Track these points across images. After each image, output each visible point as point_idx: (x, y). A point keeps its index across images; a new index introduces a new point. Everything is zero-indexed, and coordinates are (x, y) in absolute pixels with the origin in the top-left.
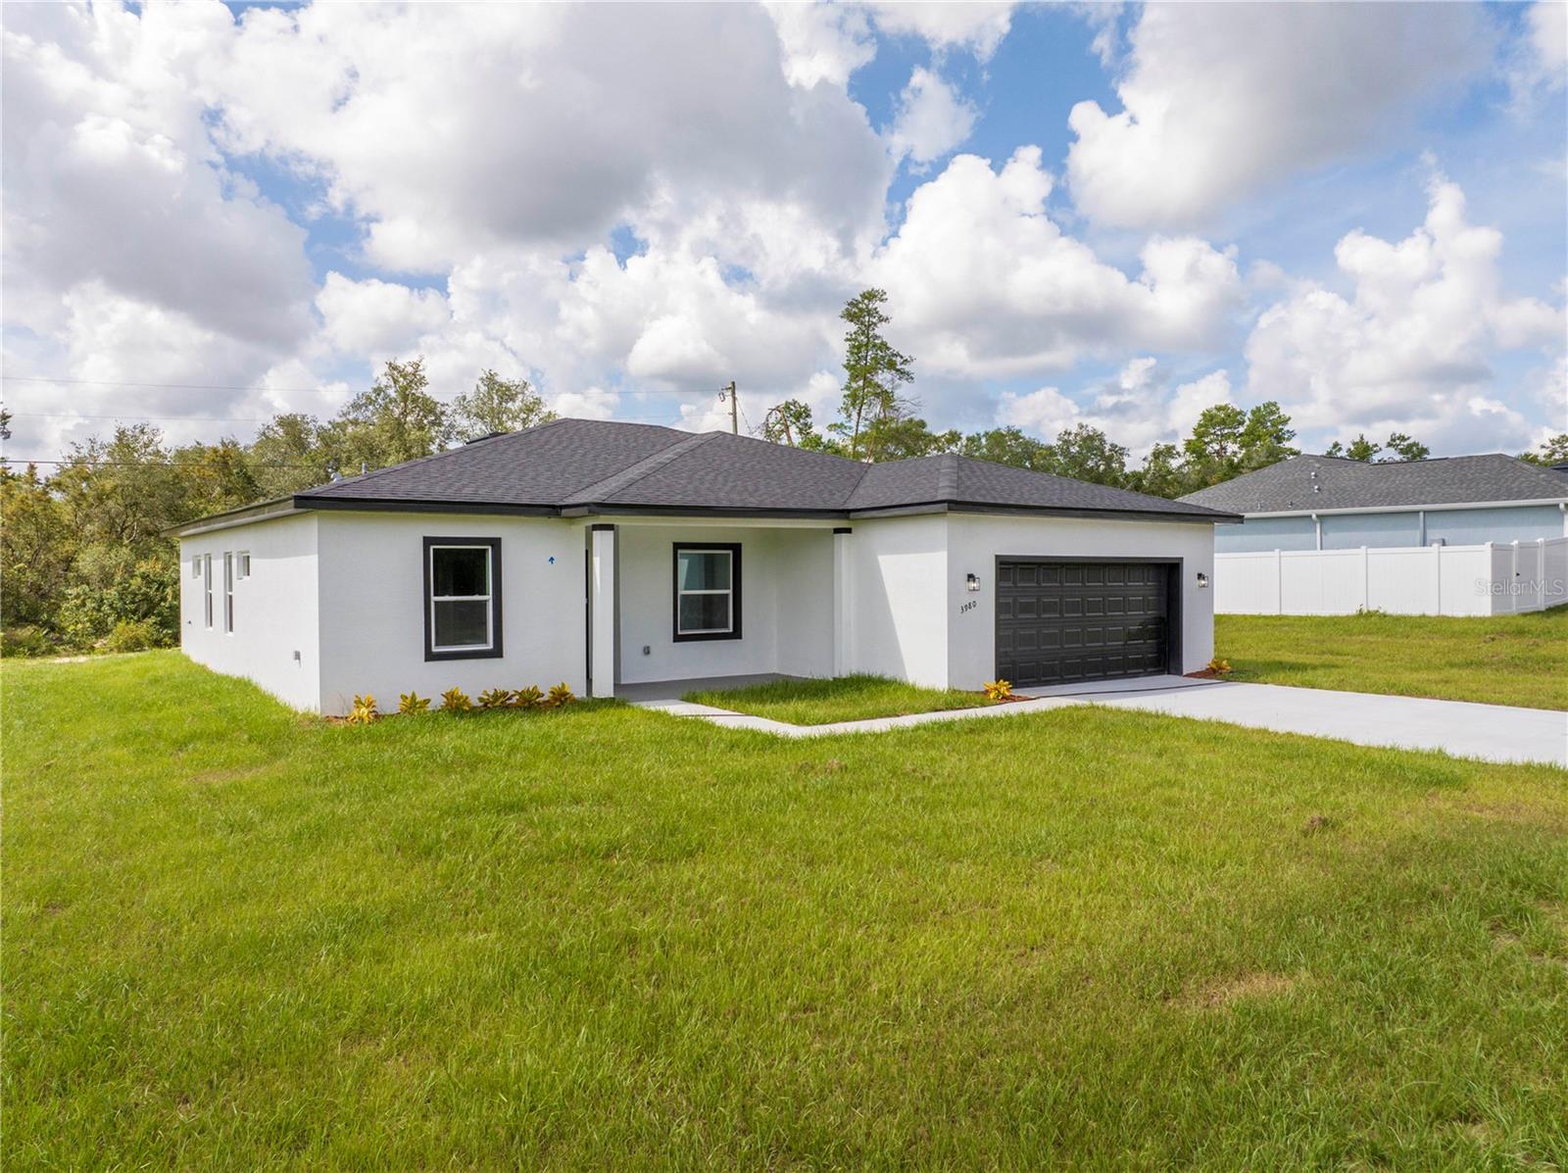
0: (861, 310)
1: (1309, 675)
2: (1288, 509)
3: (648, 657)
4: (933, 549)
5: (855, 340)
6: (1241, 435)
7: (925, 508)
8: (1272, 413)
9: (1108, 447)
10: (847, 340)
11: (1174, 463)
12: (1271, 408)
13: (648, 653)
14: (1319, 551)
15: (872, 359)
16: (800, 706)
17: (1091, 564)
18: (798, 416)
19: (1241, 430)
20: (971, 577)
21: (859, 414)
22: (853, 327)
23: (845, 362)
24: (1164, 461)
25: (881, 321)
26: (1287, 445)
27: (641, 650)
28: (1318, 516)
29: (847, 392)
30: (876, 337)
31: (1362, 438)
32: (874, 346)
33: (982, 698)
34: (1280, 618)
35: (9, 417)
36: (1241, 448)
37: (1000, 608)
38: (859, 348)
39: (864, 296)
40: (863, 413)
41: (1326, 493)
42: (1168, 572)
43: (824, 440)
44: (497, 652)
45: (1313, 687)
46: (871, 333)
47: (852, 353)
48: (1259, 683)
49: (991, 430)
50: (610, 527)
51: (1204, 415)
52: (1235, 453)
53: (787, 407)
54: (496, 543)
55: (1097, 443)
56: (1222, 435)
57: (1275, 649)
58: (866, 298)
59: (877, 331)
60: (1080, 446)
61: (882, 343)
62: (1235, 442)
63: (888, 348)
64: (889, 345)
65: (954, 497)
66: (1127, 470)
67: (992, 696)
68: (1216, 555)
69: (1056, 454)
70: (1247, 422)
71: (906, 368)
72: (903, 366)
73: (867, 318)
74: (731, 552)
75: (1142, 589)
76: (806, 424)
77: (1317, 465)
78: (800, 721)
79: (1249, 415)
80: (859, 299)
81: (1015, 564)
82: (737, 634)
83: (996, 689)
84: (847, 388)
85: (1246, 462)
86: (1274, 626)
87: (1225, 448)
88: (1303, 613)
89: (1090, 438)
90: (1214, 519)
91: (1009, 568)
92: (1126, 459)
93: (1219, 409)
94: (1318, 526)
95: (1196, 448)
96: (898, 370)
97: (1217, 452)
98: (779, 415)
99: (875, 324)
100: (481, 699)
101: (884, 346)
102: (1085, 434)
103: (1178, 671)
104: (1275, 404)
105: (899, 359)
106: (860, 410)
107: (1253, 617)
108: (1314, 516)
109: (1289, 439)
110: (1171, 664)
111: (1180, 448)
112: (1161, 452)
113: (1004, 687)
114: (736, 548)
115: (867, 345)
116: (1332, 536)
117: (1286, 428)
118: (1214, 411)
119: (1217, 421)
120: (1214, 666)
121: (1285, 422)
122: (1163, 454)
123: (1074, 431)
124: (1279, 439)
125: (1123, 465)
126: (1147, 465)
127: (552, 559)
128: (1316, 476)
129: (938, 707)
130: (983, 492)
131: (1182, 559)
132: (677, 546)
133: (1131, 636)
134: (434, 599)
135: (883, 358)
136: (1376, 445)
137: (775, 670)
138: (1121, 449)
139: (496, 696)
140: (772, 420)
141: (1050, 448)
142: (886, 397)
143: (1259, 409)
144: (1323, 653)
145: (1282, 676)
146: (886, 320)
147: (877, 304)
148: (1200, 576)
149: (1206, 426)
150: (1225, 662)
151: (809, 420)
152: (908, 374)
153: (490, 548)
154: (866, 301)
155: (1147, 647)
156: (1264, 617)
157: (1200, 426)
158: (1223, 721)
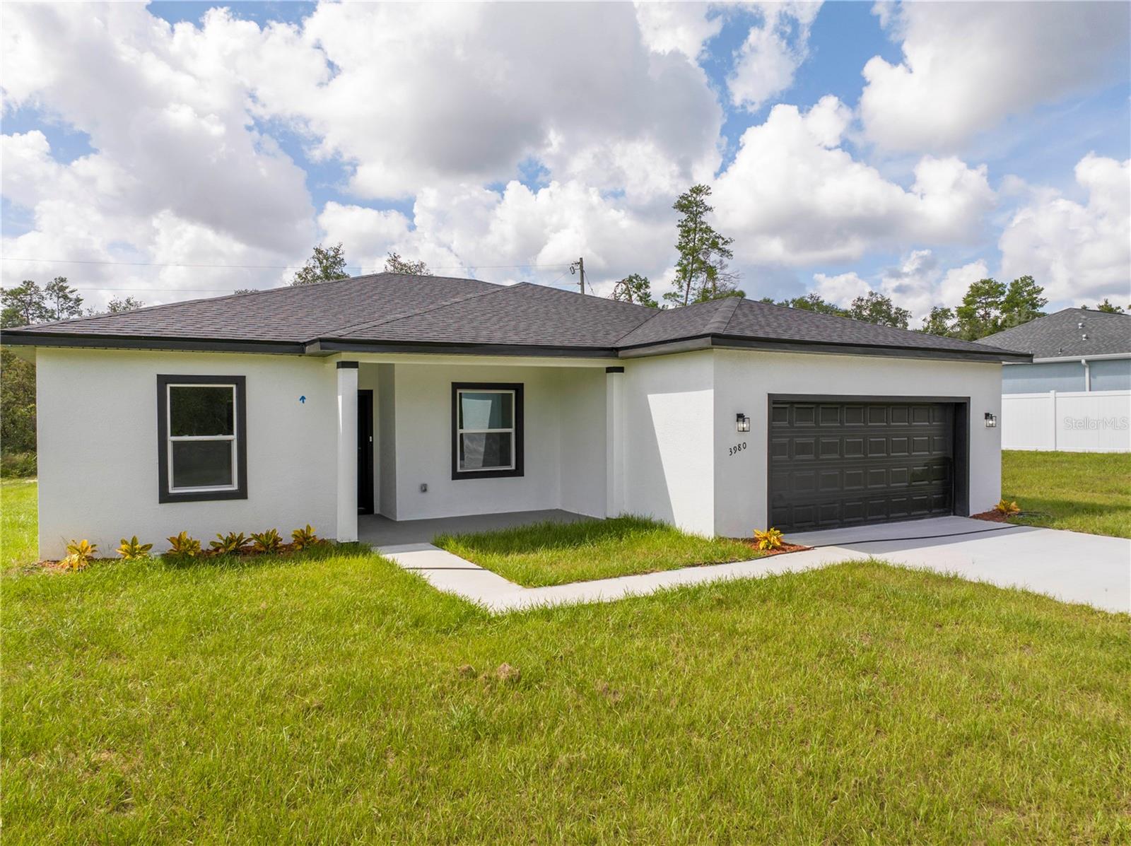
0: (689, 202)
1: (1109, 520)
2: (1059, 355)
3: (424, 495)
4: (698, 387)
5: (686, 226)
6: (1001, 303)
7: (689, 344)
8: (1028, 285)
9: (893, 311)
10: (679, 226)
11: (949, 323)
12: (1027, 281)
13: (425, 490)
14: (1087, 393)
15: (699, 240)
16: (542, 558)
17: (871, 404)
18: (639, 287)
19: (1002, 299)
20: (740, 417)
21: (689, 285)
22: (684, 216)
23: (678, 244)
24: (941, 322)
25: (706, 210)
26: (1040, 310)
27: (417, 488)
28: (1087, 361)
29: (678, 268)
30: (702, 223)
31: (1106, 302)
32: (701, 230)
33: (749, 548)
34: (1056, 454)
35: (81, 300)
36: (1002, 313)
37: (773, 449)
38: (688, 232)
39: (692, 191)
40: (692, 284)
41: (1094, 341)
42: (956, 411)
43: (660, 306)
44: (242, 494)
45: (1117, 536)
46: (698, 220)
47: (683, 236)
48: (1054, 528)
49: (797, 297)
50: (354, 365)
51: (972, 287)
52: (997, 318)
53: (630, 280)
54: (240, 381)
55: (885, 307)
56: (987, 303)
57: (1058, 486)
58: (694, 192)
59: (703, 219)
60: (870, 310)
61: (707, 228)
62: (997, 308)
63: (712, 232)
64: (712, 229)
65: (721, 331)
66: (909, 328)
67: (762, 545)
68: (1003, 396)
69: (851, 316)
70: (1007, 293)
71: (727, 247)
72: (724, 246)
73: (695, 208)
74: (513, 392)
75: (928, 428)
76: (646, 294)
77: (1084, 317)
78: (528, 580)
79: (1009, 287)
80: (689, 193)
81: (792, 403)
82: (519, 472)
83: (766, 538)
84: (679, 264)
85: (1008, 322)
86: (1053, 462)
87: (989, 314)
88: (1080, 450)
89: (879, 303)
90: (1001, 357)
91: (780, 406)
92: (909, 320)
93: (984, 282)
94: (1087, 370)
95: (966, 314)
96: (720, 249)
97: (983, 317)
98: (624, 287)
99: (701, 213)
100: (213, 543)
101: (708, 230)
102: (874, 300)
103: (964, 512)
104: (1030, 278)
105: (720, 241)
106: (689, 282)
107: (1029, 453)
108: (1083, 361)
109: (1042, 306)
110: (957, 505)
111: (954, 311)
112: (938, 314)
113: (776, 537)
114: (519, 388)
115: (695, 230)
116: (1100, 379)
117: (1039, 297)
118: (980, 284)
119: (983, 291)
120: (1003, 508)
121: (1039, 291)
122: (939, 315)
123: (866, 298)
124: (1034, 306)
125: (906, 324)
126: (926, 325)
127: (303, 398)
128: (1083, 326)
129: (696, 561)
130: (756, 328)
131: (969, 398)
132: (456, 386)
133: (916, 477)
134: (171, 439)
135: (707, 240)
136: (1119, 308)
137: (558, 506)
138: (905, 311)
139: (230, 541)
140: (619, 291)
141: (846, 312)
142: (711, 272)
143: (1017, 282)
144: (1110, 491)
145: (1078, 521)
146: (710, 209)
147: (704, 197)
148: (988, 416)
149: (973, 296)
150: (1013, 504)
151: (648, 290)
152: (728, 252)
153: (234, 386)
154: (694, 195)
155: (932, 488)
156: (1042, 453)
157: (969, 296)
158: (1030, 590)
